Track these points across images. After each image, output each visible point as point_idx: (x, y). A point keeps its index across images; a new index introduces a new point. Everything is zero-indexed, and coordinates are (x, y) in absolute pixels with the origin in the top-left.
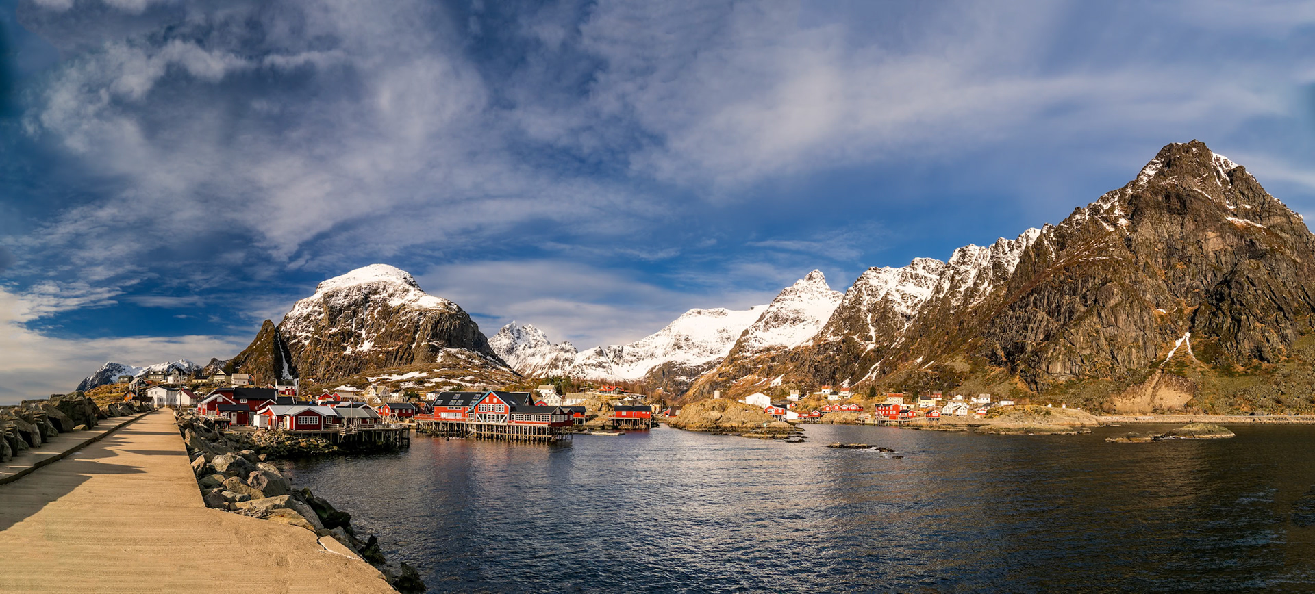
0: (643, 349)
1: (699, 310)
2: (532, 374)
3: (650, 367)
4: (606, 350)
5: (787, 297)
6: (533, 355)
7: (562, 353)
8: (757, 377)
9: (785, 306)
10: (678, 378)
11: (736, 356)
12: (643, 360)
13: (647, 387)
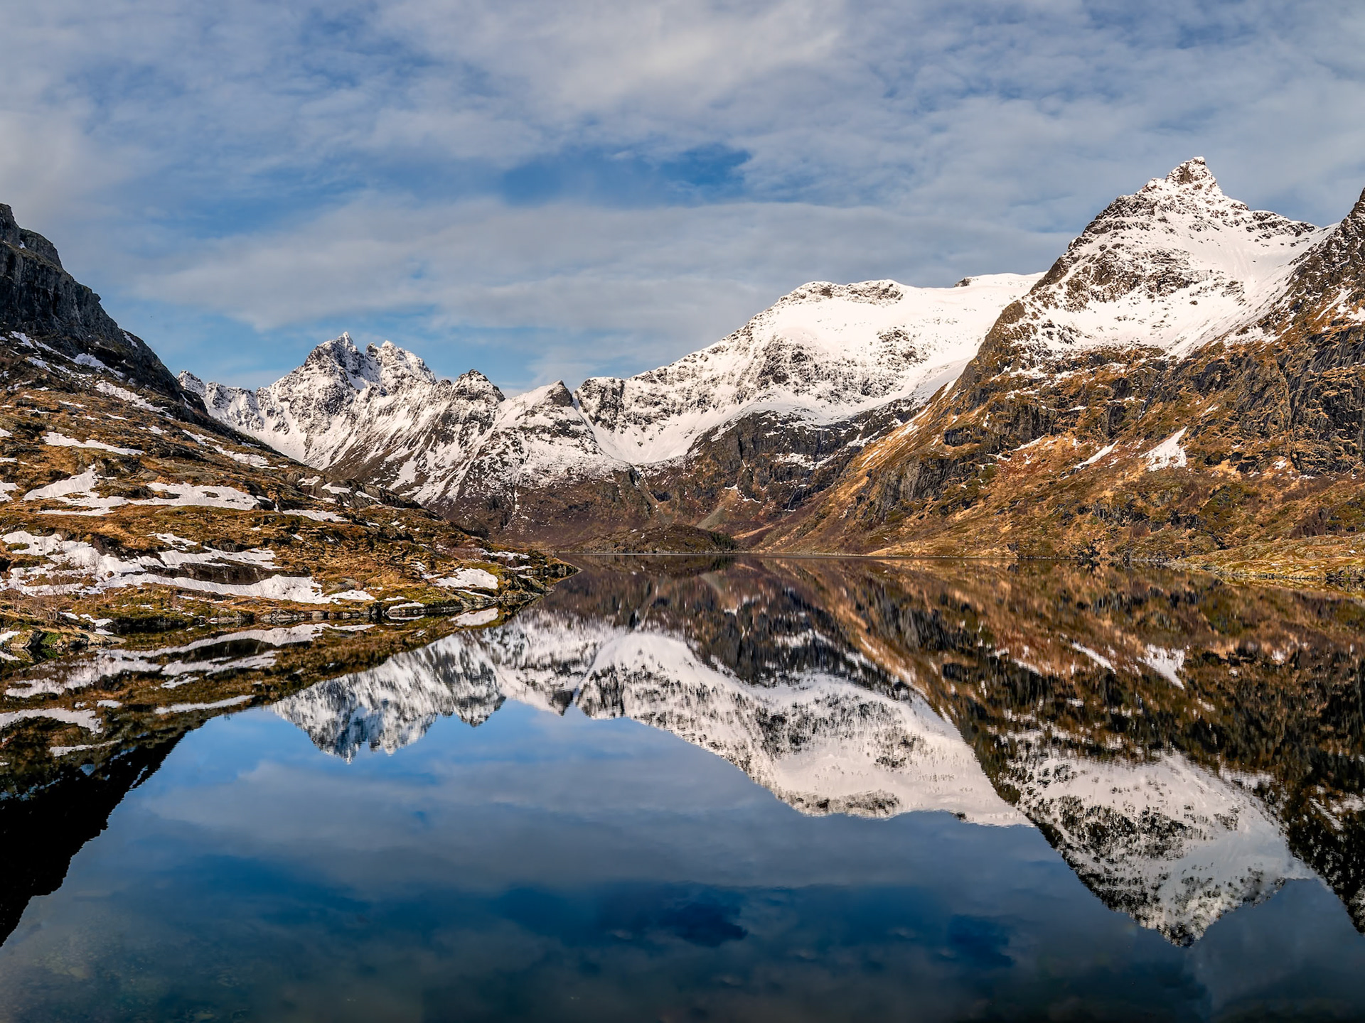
0: (678, 385)
4: (580, 391)
6: (390, 410)
7: (462, 401)
8: (1075, 442)
9: (1126, 243)
10: (780, 459)
11: (997, 378)
12: (679, 413)
13: (697, 484)
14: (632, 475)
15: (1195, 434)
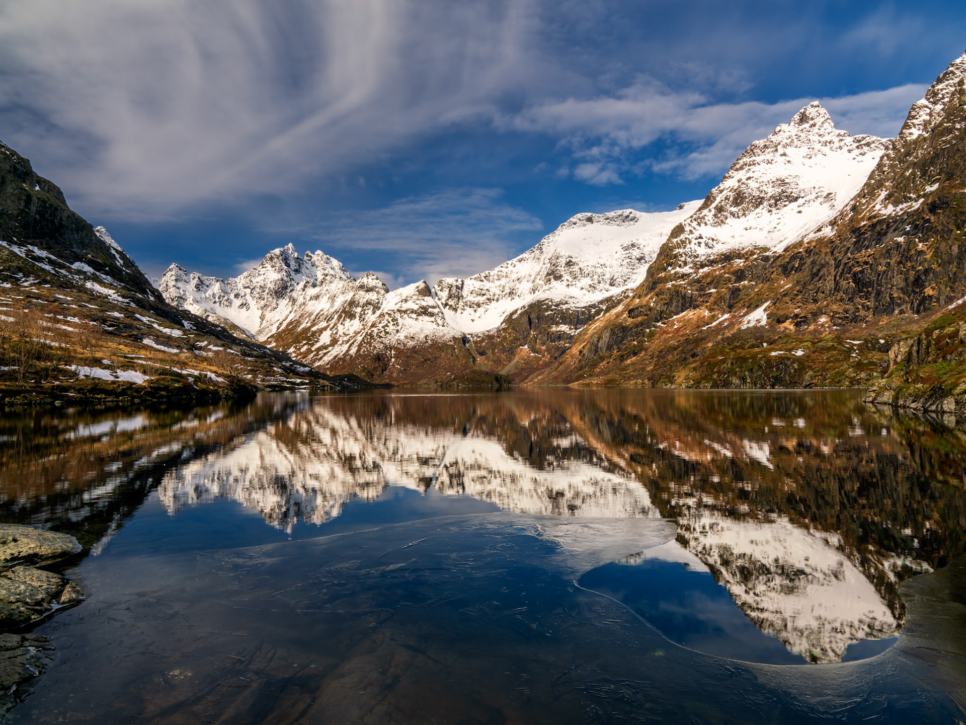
0: (497, 283)
1: (589, 214)
2: (310, 328)
3: (507, 313)
4: (436, 286)
5: (758, 159)
6: (317, 297)
7: (362, 293)
8: (707, 313)
9: (756, 175)
10: (554, 329)
11: (663, 274)
12: (497, 300)
13: (503, 345)
14: (464, 340)
15: (774, 304)
